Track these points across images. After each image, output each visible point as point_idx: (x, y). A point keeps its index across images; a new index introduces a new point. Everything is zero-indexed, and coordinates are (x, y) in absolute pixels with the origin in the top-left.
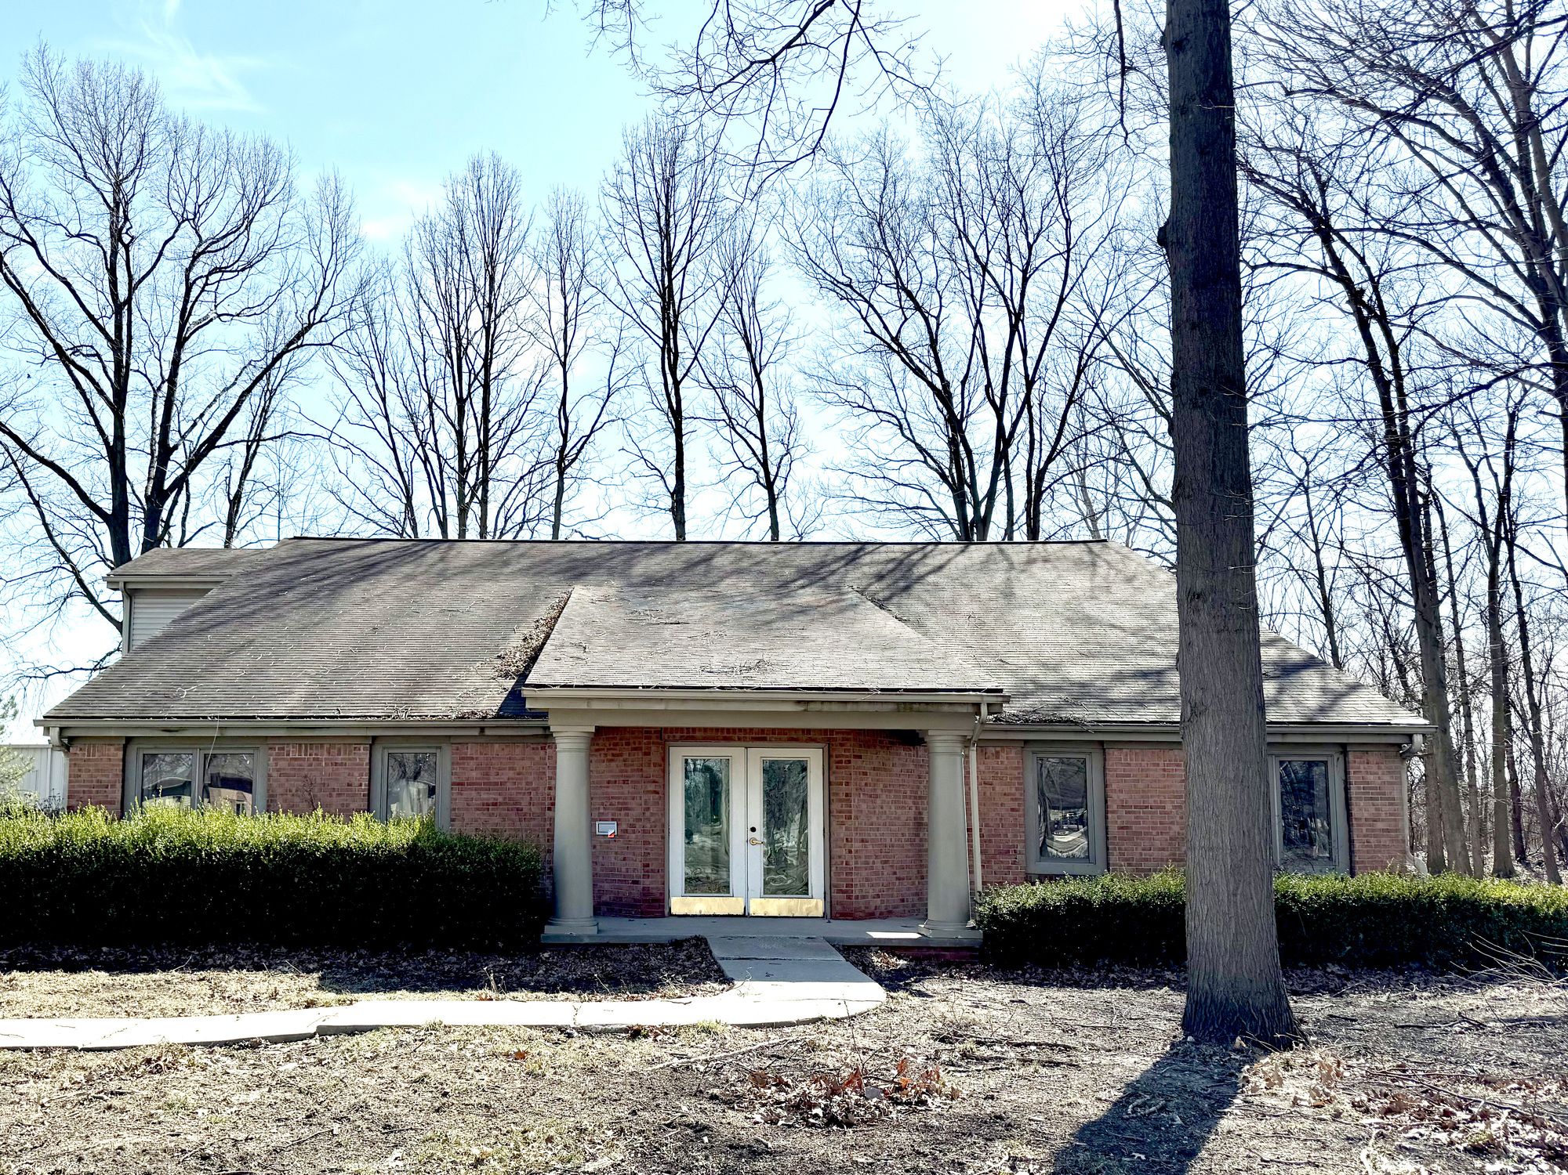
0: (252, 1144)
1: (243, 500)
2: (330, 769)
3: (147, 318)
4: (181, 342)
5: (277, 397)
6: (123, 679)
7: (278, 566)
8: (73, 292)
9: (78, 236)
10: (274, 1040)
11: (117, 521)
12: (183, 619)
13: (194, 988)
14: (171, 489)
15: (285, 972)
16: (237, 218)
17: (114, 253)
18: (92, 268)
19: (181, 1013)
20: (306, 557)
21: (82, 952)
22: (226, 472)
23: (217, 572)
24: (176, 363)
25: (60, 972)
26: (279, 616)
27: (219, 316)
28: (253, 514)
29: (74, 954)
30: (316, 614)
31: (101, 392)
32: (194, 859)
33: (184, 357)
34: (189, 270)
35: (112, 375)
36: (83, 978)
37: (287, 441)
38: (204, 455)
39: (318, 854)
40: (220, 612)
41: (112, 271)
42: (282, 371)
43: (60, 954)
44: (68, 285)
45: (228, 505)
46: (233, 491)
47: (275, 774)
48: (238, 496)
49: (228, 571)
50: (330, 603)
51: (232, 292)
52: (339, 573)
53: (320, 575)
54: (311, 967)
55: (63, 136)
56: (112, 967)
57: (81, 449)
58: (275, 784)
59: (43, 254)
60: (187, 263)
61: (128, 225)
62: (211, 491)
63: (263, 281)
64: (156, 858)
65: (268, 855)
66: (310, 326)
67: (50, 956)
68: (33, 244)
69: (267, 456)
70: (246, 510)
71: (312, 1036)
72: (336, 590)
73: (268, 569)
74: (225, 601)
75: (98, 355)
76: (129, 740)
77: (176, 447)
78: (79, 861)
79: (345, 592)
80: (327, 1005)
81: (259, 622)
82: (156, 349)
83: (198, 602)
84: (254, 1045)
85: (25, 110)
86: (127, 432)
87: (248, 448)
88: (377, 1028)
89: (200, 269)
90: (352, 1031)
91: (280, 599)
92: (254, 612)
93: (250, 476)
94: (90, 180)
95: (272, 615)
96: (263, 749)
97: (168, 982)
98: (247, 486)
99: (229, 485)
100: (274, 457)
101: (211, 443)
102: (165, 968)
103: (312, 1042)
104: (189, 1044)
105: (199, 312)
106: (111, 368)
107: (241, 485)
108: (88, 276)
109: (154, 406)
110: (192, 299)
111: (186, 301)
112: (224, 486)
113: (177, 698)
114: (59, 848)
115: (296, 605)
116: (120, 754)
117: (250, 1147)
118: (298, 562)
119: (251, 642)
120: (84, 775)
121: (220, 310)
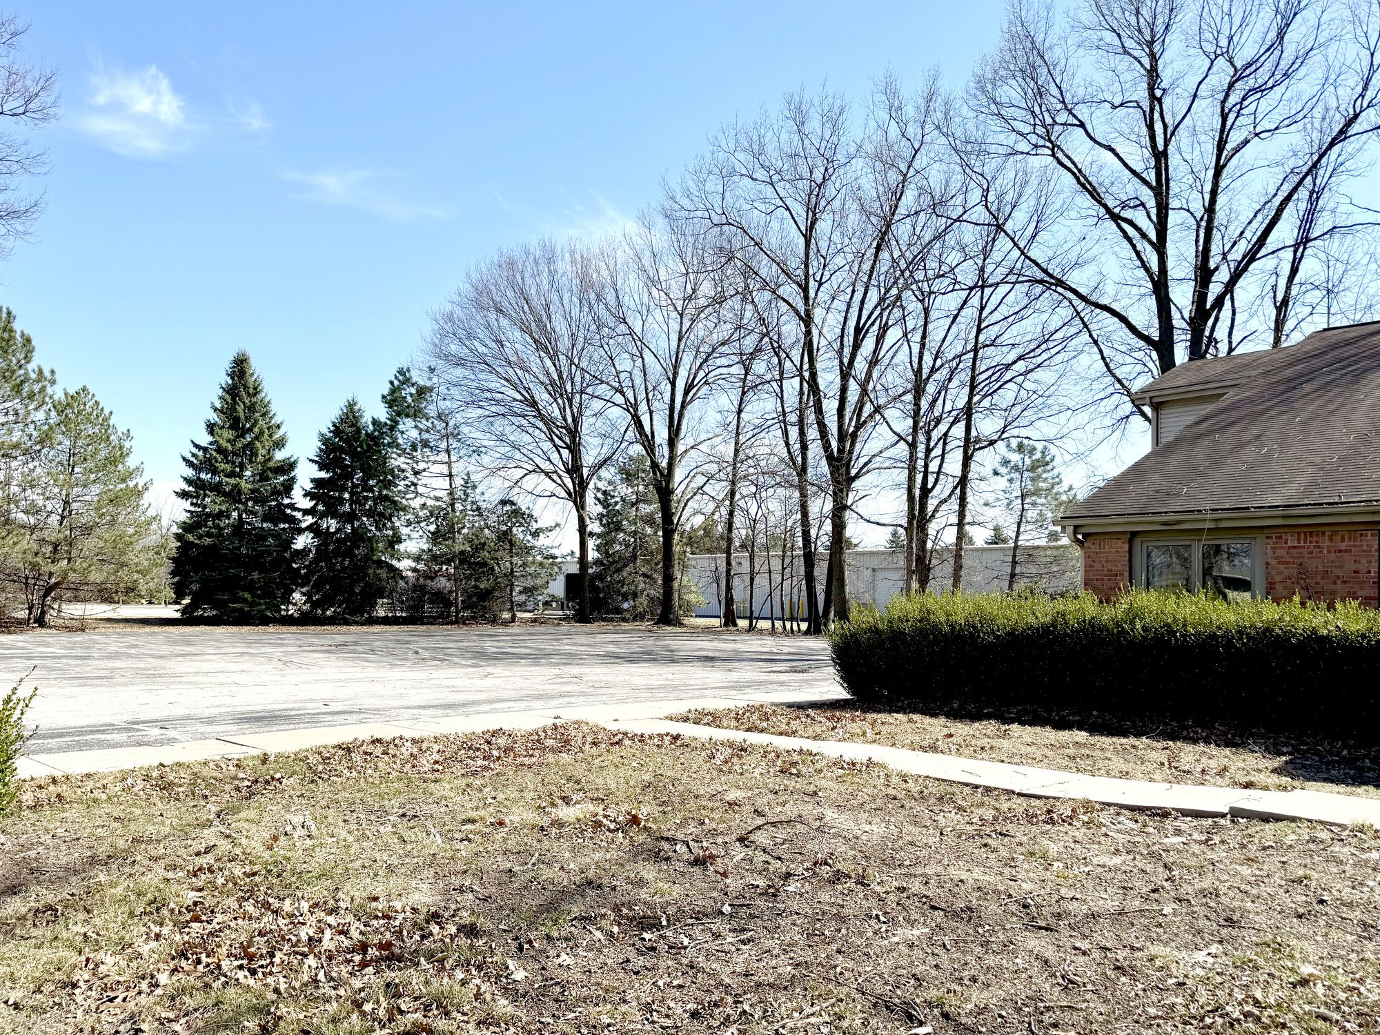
0: (1076, 904)
1: (1291, 303)
2: (1333, 556)
3: (1188, 157)
4: (1219, 170)
5: (1326, 194)
6: (1132, 482)
7: (1300, 361)
8: (1117, 155)
9: (1122, 105)
10: (1185, 813)
11: (1164, 346)
12: (1197, 423)
13: (1154, 755)
14: (1213, 307)
15: (1253, 752)
16: (1272, 35)
17: (1152, 110)
18: (1136, 129)
19: (1124, 775)
20: (1334, 347)
21: (1075, 714)
22: (1272, 280)
23: (1237, 376)
24: (1214, 193)
25: (1048, 728)
26: (1293, 409)
27: (1257, 135)
28: (1300, 317)
29: (1069, 714)
30: (1332, 402)
31: (1144, 236)
32: (1170, 640)
33: (1223, 184)
34: (1223, 102)
35: (1154, 218)
36: (1064, 735)
37: (1337, 237)
38: (1245, 269)
39: (1294, 641)
40: (1233, 413)
41: (1151, 127)
42: (1330, 169)
43: (1057, 715)
44: (1112, 150)
45: (1275, 312)
46: (1280, 297)
47: (1273, 562)
48: (1285, 302)
49: (1247, 374)
50: (1351, 390)
51: (1270, 107)
52: (1366, 358)
53: (1345, 363)
54: (1285, 750)
55: (1104, 23)
56: (1092, 730)
57: (1135, 290)
58: (1274, 572)
59: (1090, 131)
60: (1221, 96)
61: (1159, 80)
62: (1258, 302)
63: (1305, 84)
64: (1135, 637)
65: (1241, 639)
66: (1356, 116)
67: (1050, 715)
68: (1082, 125)
69: (1315, 255)
70: (1293, 313)
71: (1223, 816)
72: (1359, 376)
73: (1291, 365)
74: (1240, 401)
75: (1142, 204)
76: (1134, 535)
77: (1217, 269)
78: (1071, 637)
79: (1370, 376)
80: (1266, 788)
81: (1272, 417)
82: (1198, 184)
83: (1210, 407)
84: (1164, 814)
85: (1072, 14)
86: (1170, 264)
87: (1295, 252)
88: (1293, 819)
89: (1234, 98)
90: (1266, 818)
91: (1297, 392)
92: (1267, 409)
93: (1296, 280)
94: (1130, 54)
95: (1285, 409)
96: (1261, 538)
97: (1134, 747)
98: (1295, 290)
99: (1275, 293)
100: (1322, 256)
101: (1251, 256)
102: (1138, 735)
103: (1222, 822)
104: (1103, 803)
105: (1234, 139)
106: (1153, 212)
107: (1288, 288)
108: (1133, 137)
109: (1198, 236)
110: (1228, 128)
111: (1222, 131)
112: (1271, 294)
113: (1177, 495)
114: (1054, 625)
115: (1314, 395)
116: (1126, 547)
117: (1072, 907)
118: (1322, 354)
119: (1258, 437)
120: (1097, 566)
121: (1258, 130)
